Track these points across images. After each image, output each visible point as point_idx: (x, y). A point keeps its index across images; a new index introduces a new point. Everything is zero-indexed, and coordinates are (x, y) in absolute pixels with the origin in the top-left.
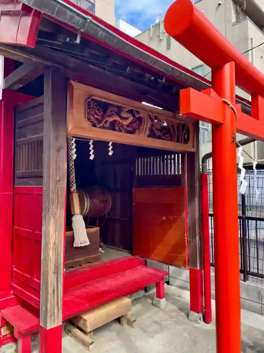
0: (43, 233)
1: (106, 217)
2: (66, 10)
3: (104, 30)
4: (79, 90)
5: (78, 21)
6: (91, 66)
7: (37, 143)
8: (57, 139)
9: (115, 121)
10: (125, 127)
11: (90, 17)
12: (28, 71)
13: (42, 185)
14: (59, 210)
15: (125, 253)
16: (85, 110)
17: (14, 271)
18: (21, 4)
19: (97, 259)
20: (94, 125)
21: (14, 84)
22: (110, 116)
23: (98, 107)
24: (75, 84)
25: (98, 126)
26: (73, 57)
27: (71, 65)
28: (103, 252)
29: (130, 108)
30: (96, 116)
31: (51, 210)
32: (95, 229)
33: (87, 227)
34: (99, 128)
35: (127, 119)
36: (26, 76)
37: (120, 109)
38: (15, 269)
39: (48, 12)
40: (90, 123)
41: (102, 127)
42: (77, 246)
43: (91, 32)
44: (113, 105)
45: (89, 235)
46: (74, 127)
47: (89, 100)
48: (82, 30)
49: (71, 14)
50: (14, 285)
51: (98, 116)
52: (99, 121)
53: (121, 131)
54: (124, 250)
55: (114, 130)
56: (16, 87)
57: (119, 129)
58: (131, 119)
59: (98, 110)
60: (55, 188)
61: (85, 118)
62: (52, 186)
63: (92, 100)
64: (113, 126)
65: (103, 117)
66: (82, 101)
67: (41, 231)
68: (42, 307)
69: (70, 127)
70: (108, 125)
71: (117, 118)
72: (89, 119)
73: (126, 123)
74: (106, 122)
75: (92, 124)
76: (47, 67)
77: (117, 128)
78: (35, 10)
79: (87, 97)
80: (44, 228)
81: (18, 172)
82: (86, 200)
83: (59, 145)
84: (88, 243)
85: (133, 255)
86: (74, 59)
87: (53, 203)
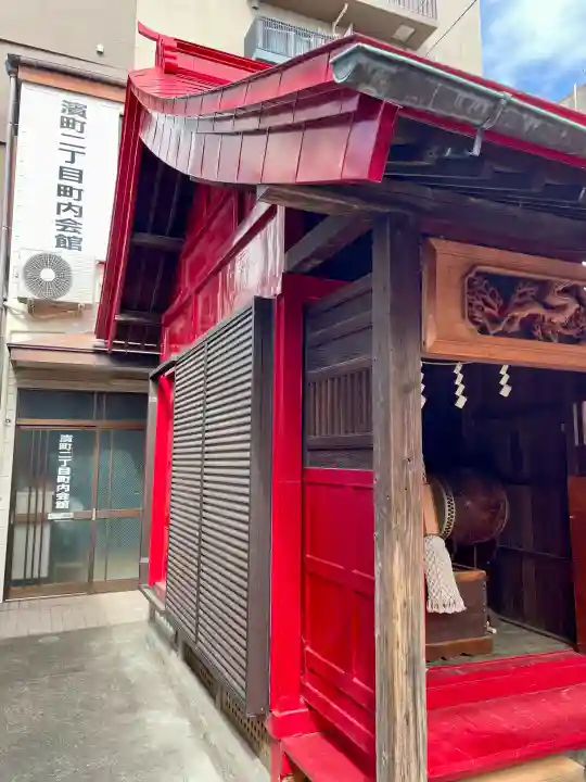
0: (377, 576)
1: (498, 545)
2: (457, 91)
3: (538, 116)
4: (449, 256)
5: (481, 108)
6: (473, 199)
7: (352, 375)
8: (402, 366)
9: (533, 317)
10: (560, 330)
11: (507, 94)
12: (335, 231)
13: (371, 467)
14: (411, 527)
15: (555, 641)
16: (463, 296)
17: (308, 652)
18: (358, 97)
19: (485, 647)
20: (483, 331)
21: (306, 260)
22: (520, 306)
23: (492, 289)
24: (439, 244)
25: (492, 332)
26: (432, 187)
27: (429, 205)
28: (494, 631)
29: (568, 283)
30: (487, 309)
31: (394, 526)
32: (476, 574)
33: (455, 568)
34: (494, 335)
35: (562, 308)
36: (331, 241)
37: (543, 287)
38: (308, 649)
39: (417, 103)
40: (473, 327)
41: (503, 334)
42: (436, 610)
43: (507, 127)
44: (525, 281)
45: (463, 587)
46: (440, 338)
47: (472, 275)
48: (486, 126)
49: (466, 95)
50: (308, 684)
51: (494, 309)
52: (495, 321)
53: (548, 339)
54: (549, 634)
55: (532, 337)
56: (309, 266)
57: (543, 334)
58: (573, 307)
59: (493, 295)
60: (401, 474)
61: (464, 316)
62: (394, 471)
63: (478, 274)
64: (528, 330)
65: (503, 310)
66: (456, 279)
67: (372, 572)
68: (381, 753)
69: (430, 339)
70: (516, 327)
71: (537, 310)
72: (472, 319)
73: (559, 319)
74: (511, 321)
75: (479, 327)
76: (382, 218)
77: (538, 332)
78: (387, 105)
79: (466, 270)
80: (378, 566)
81: (313, 439)
82: (447, 501)
83: (406, 381)
84: (460, 607)
85: (577, 650)
86: (436, 191)
87: (398, 510)
